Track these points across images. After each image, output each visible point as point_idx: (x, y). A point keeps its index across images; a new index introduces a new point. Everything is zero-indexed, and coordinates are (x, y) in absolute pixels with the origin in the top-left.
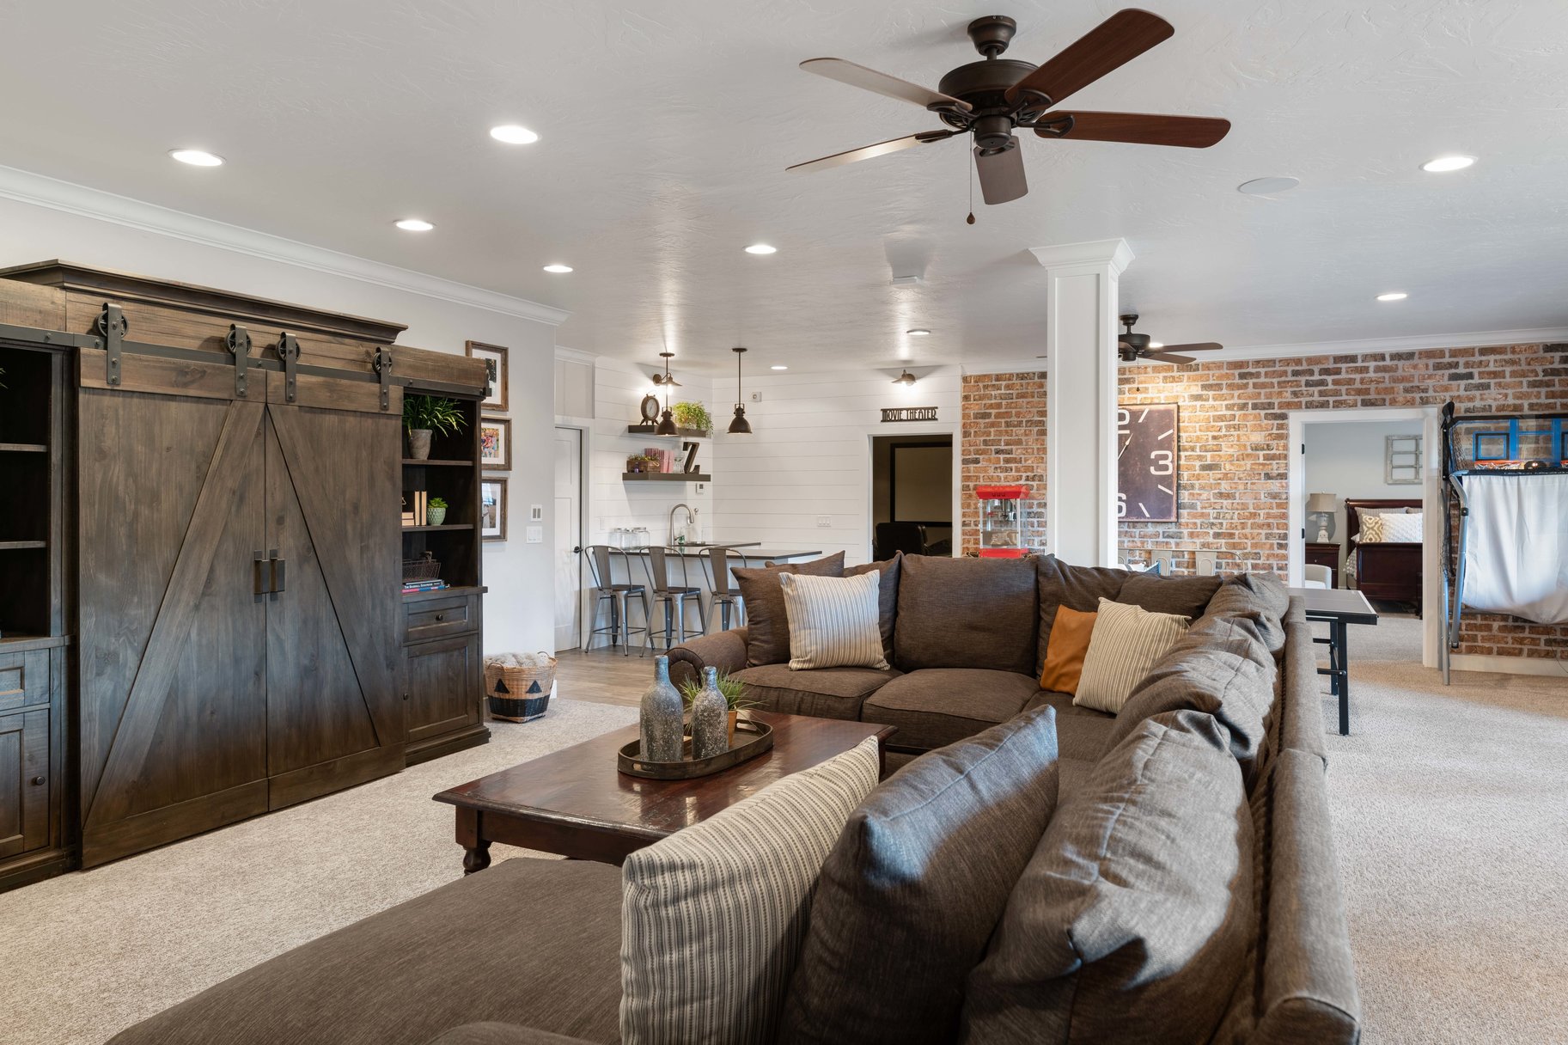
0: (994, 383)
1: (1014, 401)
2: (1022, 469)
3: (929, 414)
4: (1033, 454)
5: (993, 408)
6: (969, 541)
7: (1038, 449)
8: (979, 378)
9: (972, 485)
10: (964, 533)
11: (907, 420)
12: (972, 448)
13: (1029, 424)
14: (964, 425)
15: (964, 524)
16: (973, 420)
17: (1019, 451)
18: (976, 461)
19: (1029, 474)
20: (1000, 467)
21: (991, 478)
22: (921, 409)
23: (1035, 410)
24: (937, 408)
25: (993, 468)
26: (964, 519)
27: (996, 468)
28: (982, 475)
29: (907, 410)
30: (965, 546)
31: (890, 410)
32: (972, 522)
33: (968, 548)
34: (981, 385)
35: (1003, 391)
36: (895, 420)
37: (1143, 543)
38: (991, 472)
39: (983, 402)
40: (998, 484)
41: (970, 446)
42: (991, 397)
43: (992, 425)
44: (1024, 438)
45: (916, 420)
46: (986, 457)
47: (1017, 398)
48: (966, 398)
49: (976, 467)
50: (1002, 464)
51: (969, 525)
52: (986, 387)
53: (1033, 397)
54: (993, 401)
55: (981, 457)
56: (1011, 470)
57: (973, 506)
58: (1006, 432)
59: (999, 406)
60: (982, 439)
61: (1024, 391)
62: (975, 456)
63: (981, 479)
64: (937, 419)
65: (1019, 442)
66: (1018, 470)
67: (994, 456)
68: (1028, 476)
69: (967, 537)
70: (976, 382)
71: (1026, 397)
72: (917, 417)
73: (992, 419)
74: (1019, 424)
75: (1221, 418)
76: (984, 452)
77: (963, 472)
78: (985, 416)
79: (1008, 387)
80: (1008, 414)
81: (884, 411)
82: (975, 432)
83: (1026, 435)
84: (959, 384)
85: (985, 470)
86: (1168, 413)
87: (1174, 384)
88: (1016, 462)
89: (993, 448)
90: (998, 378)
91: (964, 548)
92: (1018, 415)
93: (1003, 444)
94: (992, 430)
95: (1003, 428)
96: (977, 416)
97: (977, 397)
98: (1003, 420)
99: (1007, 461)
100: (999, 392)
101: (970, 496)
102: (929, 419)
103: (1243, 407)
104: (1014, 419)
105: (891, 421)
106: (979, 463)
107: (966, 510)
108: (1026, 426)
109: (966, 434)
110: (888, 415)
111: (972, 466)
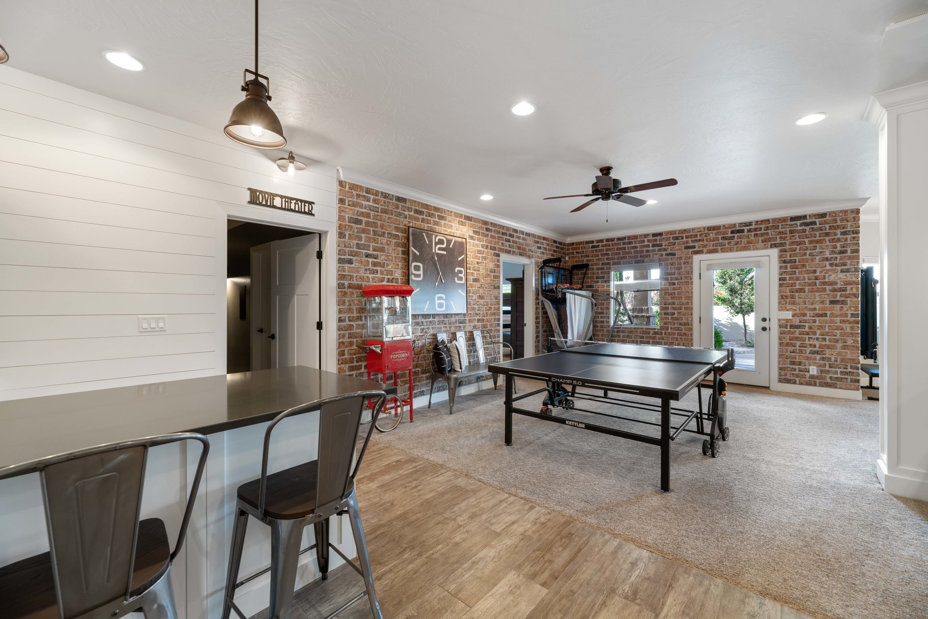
0: (364, 194)
1: (379, 214)
2: (385, 272)
3: (305, 207)
4: (392, 261)
5: (363, 216)
6: (344, 336)
7: (395, 257)
8: (353, 187)
9: (346, 283)
10: (339, 329)
11: (281, 208)
12: (347, 249)
13: (389, 236)
14: (340, 227)
15: (340, 320)
16: (347, 224)
17: (383, 257)
18: (350, 262)
19: (389, 277)
20: (369, 269)
21: (362, 278)
22: (297, 200)
23: (394, 225)
24: (314, 203)
25: (364, 269)
26: (340, 315)
27: (366, 269)
28: (355, 275)
29: (282, 197)
30: (340, 341)
31: (261, 192)
32: (347, 318)
33: (343, 343)
34: (354, 193)
35: (371, 204)
36: (266, 205)
37: (450, 327)
38: (362, 273)
39: (356, 209)
40: (367, 284)
41: (345, 247)
42: (361, 206)
43: (363, 231)
44: (386, 247)
45: (291, 210)
46: (359, 259)
47: (381, 213)
48: (341, 201)
49: (350, 267)
50: (370, 267)
51: (344, 321)
52: (358, 196)
53: (392, 214)
54: (364, 210)
55: (354, 258)
56: (377, 272)
57: (347, 303)
58: (374, 239)
59: (368, 216)
60: (355, 242)
61: (386, 208)
62: (349, 257)
63: (355, 279)
64: (313, 215)
65: (382, 250)
66: (382, 273)
67: (364, 259)
68: (389, 279)
69: (342, 332)
70: (350, 188)
71: (387, 213)
72: (293, 207)
73: (363, 226)
74: (383, 235)
75: (479, 252)
76: (356, 254)
77: (339, 271)
78: (358, 222)
79: (375, 201)
80: (374, 225)
81: (253, 192)
82: (350, 234)
83: (388, 245)
84: (335, 187)
85: (357, 270)
86: (461, 244)
87: (463, 227)
88: (380, 266)
89: (364, 251)
90: (368, 191)
91: (339, 343)
92: (382, 226)
93: (371, 249)
94: (363, 235)
95: (371, 235)
96: (352, 220)
97: (351, 203)
98: (371, 229)
99: (375, 264)
100: (368, 203)
101: (345, 293)
102: (305, 213)
103: (487, 247)
104: (379, 229)
105: (261, 204)
106: (352, 263)
107: (341, 307)
108: (388, 238)
109: (341, 235)
110: (255, 197)
111: (347, 266)
